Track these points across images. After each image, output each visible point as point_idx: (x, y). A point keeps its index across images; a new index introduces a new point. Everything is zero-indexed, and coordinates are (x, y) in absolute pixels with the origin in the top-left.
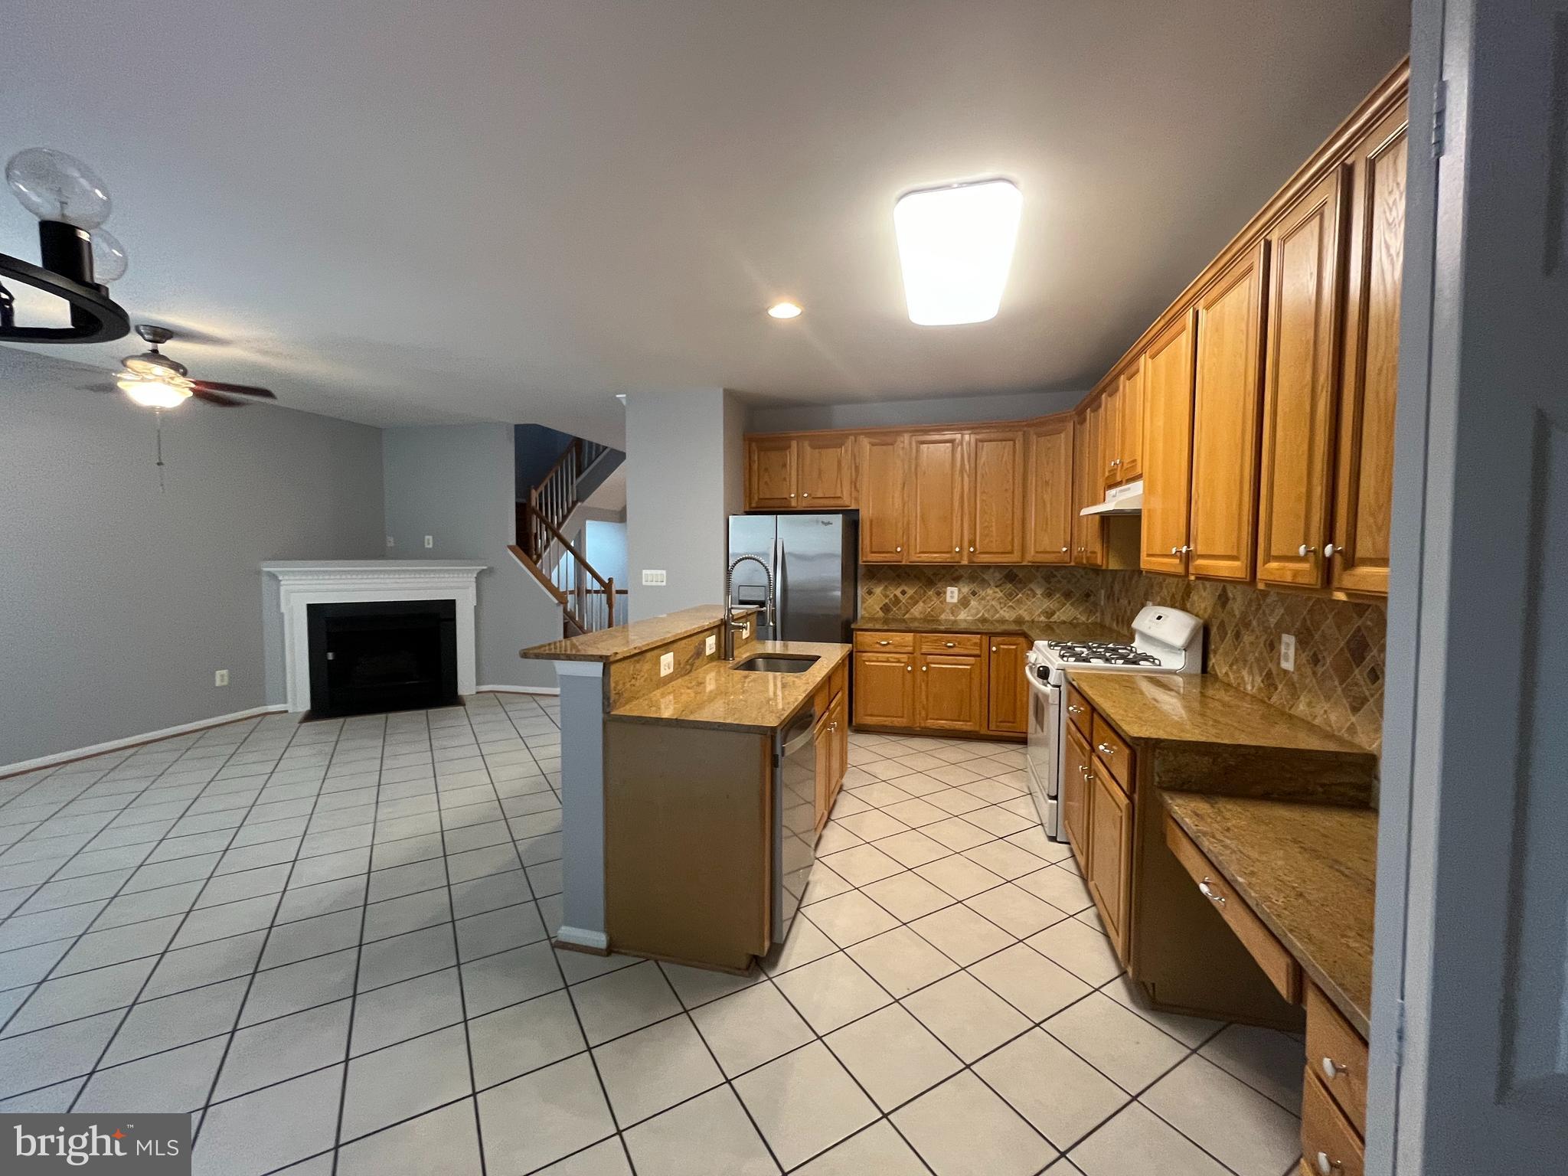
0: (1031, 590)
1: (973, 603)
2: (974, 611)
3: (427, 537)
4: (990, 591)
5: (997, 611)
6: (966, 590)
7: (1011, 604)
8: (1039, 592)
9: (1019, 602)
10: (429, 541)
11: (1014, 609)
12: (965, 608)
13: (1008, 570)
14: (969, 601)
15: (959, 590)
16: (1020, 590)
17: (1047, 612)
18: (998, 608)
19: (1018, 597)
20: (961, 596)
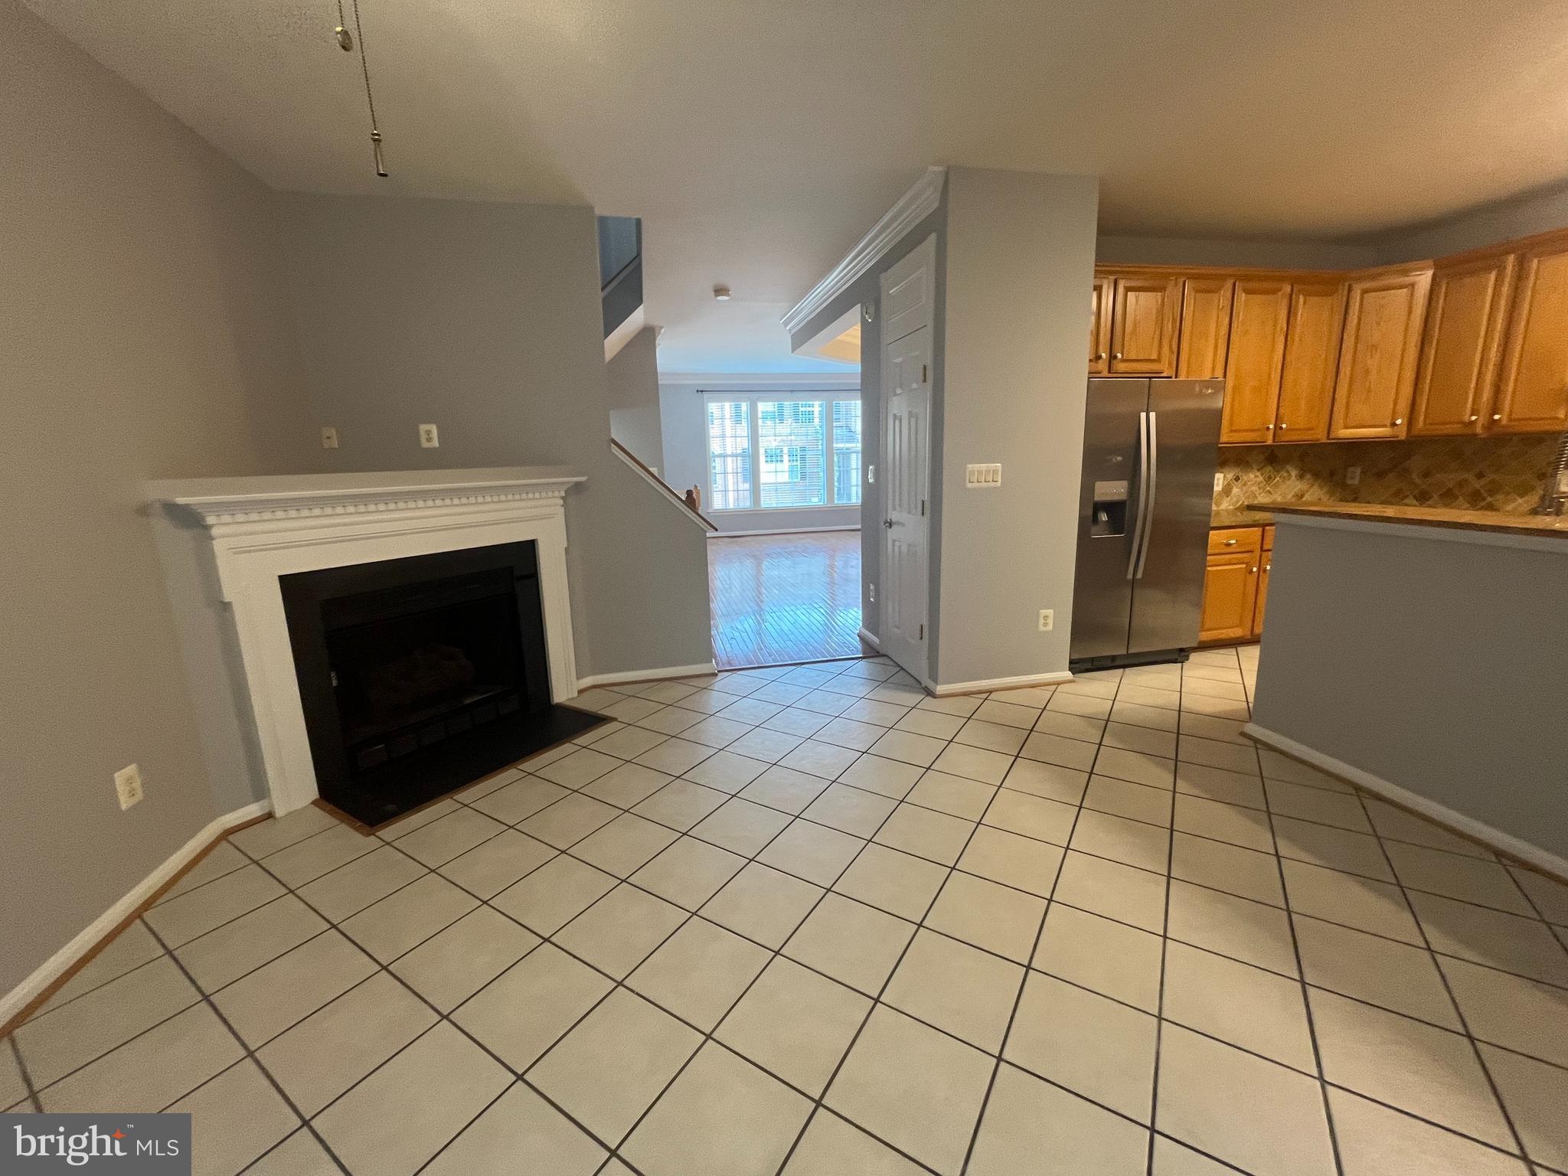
0: (1288, 472)
1: (1235, 490)
2: (1235, 499)
3: (423, 428)
4: (1252, 476)
5: (1255, 497)
6: (1230, 476)
7: (1268, 488)
8: (1294, 473)
9: (1276, 486)
10: (430, 435)
11: (1271, 494)
12: (1228, 497)
13: (1269, 451)
14: (1232, 488)
15: (1225, 477)
16: (1278, 471)
17: (1297, 495)
18: (1257, 493)
19: (1276, 480)
20: (1226, 483)
